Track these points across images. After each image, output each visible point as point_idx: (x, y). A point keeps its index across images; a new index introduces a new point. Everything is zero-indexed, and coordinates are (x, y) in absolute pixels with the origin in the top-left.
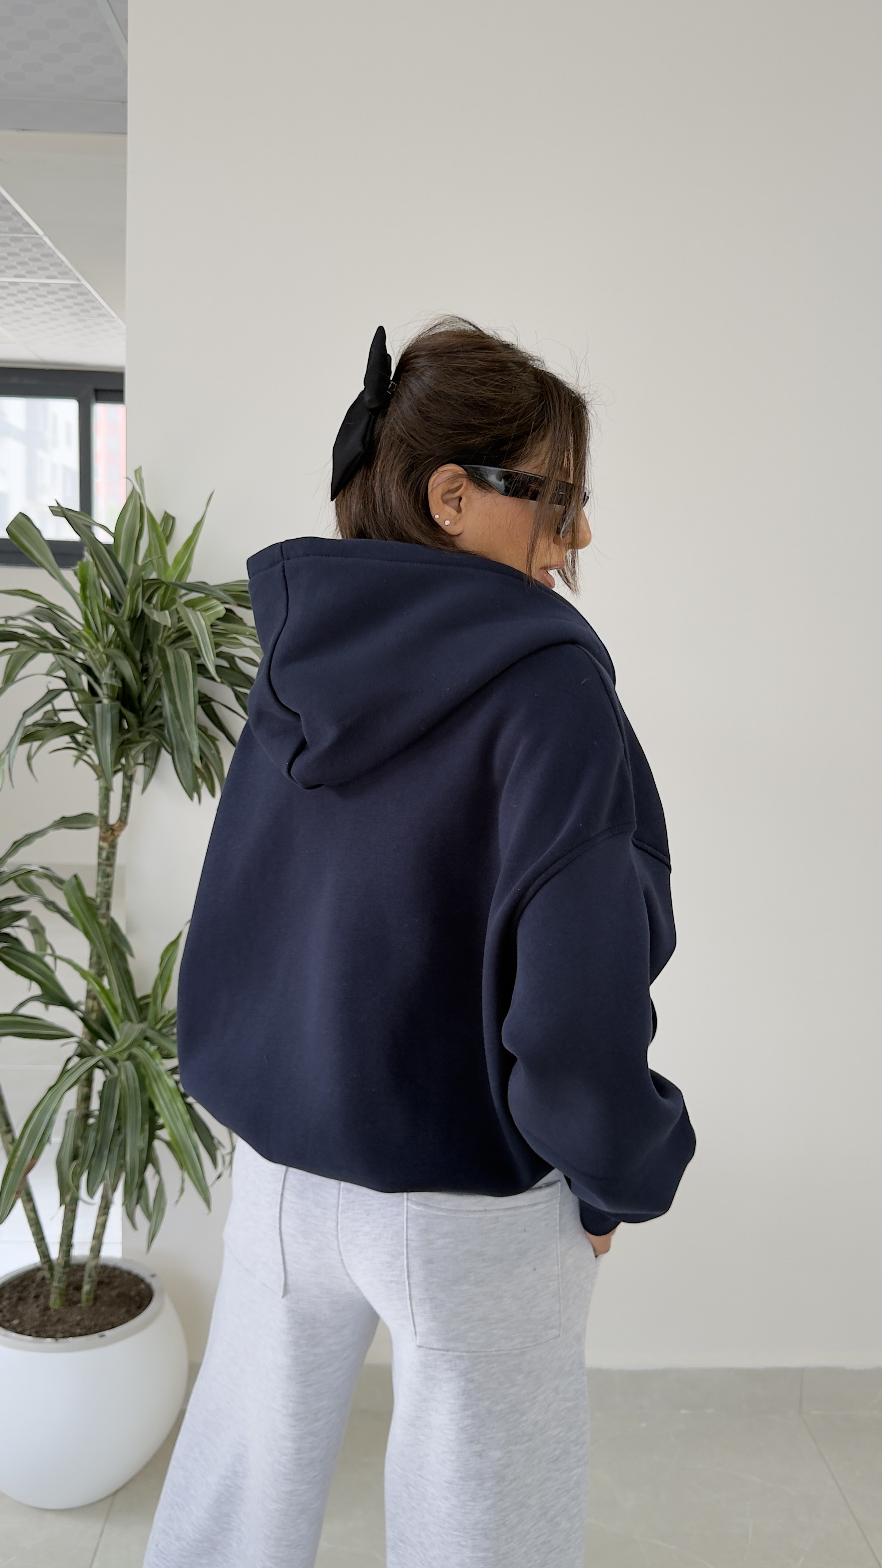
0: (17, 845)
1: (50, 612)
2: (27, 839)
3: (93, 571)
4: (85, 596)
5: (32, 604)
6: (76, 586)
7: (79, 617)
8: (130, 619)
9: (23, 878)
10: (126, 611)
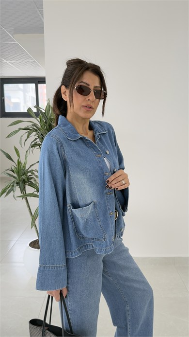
0: (31, 166)
1: (35, 125)
2: (33, 165)
3: (42, 117)
4: (41, 121)
5: (32, 124)
6: (39, 120)
7: (40, 125)
8: (49, 125)
9: (32, 171)
10: (48, 124)
